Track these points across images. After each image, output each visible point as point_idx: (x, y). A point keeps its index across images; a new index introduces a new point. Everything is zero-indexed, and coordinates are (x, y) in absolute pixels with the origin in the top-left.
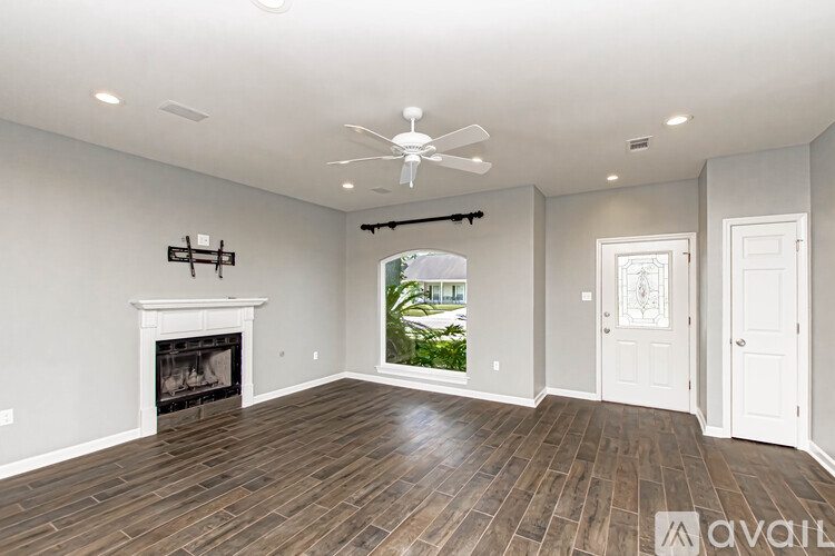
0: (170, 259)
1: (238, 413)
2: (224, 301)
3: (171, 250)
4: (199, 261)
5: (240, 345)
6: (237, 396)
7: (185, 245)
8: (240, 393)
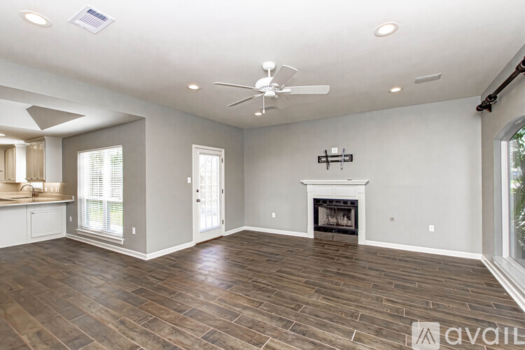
0: (319, 162)
1: (356, 246)
2: (345, 181)
3: (319, 158)
4: (332, 161)
5: (357, 207)
6: (355, 236)
7: (325, 155)
8: (357, 235)
